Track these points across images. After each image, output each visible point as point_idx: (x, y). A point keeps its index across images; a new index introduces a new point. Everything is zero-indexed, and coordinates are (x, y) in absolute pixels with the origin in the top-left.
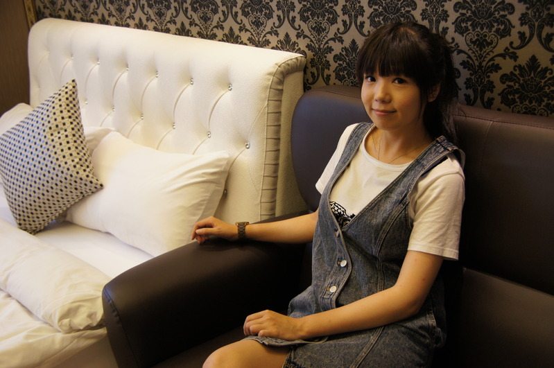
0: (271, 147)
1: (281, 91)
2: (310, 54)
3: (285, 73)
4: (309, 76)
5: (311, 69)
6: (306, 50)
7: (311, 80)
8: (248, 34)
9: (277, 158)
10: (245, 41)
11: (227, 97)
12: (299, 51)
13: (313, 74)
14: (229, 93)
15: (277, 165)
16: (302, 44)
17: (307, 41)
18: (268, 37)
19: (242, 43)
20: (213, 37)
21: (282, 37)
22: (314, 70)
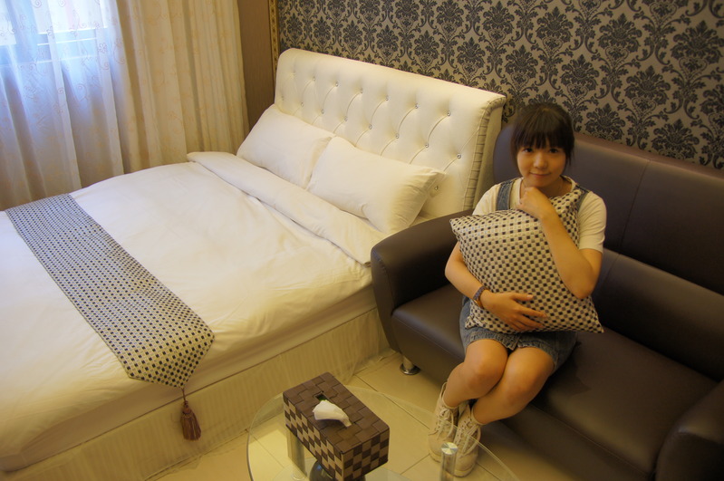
0: (477, 159)
1: (488, 120)
2: (510, 96)
3: (492, 108)
4: (507, 111)
5: (508, 106)
6: (507, 93)
7: (508, 114)
8: (461, 76)
9: (479, 167)
10: (457, 80)
11: (446, 120)
12: (501, 93)
13: (510, 110)
14: (448, 118)
15: (479, 171)
16: (505, 88)
17: (509, 87)
18: (477, 80)
19: (454, 82)
20: (431, 75)
21: (489, 81)
22: (512, 107)
